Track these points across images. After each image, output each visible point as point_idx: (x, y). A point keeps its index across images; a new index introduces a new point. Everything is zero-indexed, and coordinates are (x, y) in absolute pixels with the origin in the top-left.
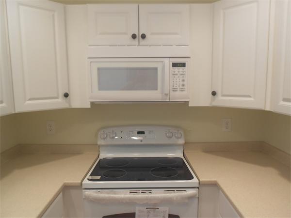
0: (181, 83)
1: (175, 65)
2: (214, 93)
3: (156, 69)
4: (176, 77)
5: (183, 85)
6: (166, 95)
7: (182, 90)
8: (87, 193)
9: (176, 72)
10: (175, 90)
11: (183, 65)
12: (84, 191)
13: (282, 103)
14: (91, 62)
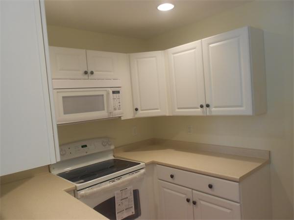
0: (118, 104)
1: (114, 92)
2: (137, 110)
3: (103, 95)
4: (115, 100)
5: (120, 106)
6: (110, 113)
7: (119, 109)
8: (81, 193)
9: (115, 97)
10: (115, 109)
11: (118, 92)
12: (78, 192)
13: (177, 110)
14: (58, 92)
